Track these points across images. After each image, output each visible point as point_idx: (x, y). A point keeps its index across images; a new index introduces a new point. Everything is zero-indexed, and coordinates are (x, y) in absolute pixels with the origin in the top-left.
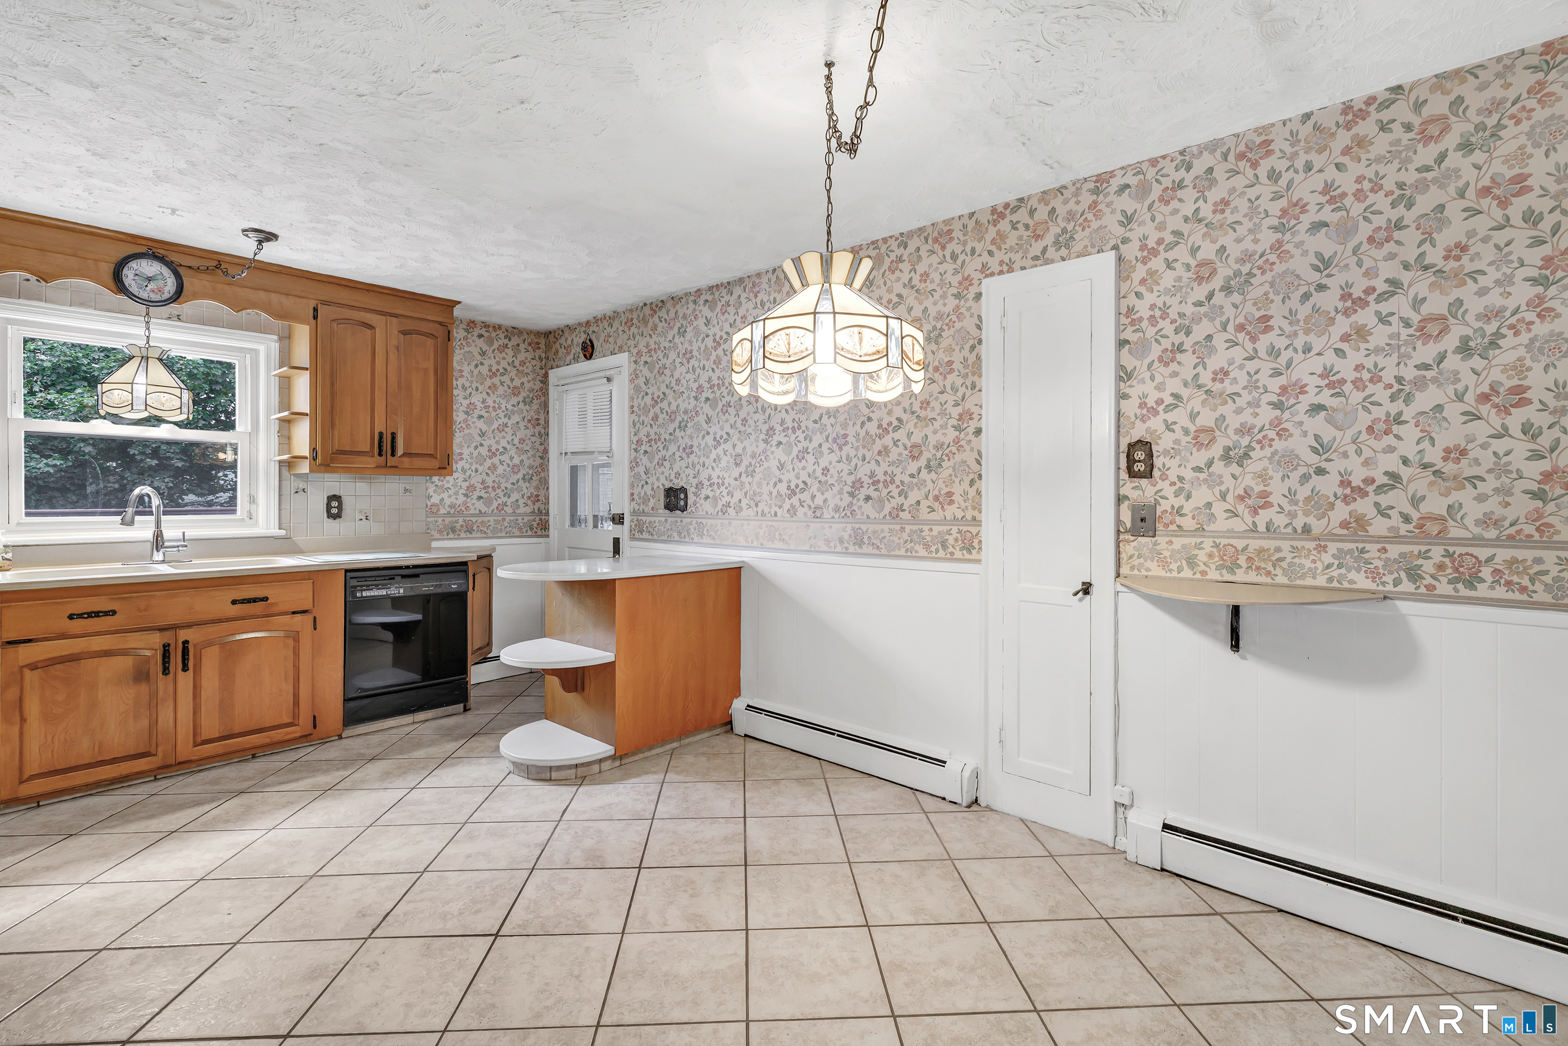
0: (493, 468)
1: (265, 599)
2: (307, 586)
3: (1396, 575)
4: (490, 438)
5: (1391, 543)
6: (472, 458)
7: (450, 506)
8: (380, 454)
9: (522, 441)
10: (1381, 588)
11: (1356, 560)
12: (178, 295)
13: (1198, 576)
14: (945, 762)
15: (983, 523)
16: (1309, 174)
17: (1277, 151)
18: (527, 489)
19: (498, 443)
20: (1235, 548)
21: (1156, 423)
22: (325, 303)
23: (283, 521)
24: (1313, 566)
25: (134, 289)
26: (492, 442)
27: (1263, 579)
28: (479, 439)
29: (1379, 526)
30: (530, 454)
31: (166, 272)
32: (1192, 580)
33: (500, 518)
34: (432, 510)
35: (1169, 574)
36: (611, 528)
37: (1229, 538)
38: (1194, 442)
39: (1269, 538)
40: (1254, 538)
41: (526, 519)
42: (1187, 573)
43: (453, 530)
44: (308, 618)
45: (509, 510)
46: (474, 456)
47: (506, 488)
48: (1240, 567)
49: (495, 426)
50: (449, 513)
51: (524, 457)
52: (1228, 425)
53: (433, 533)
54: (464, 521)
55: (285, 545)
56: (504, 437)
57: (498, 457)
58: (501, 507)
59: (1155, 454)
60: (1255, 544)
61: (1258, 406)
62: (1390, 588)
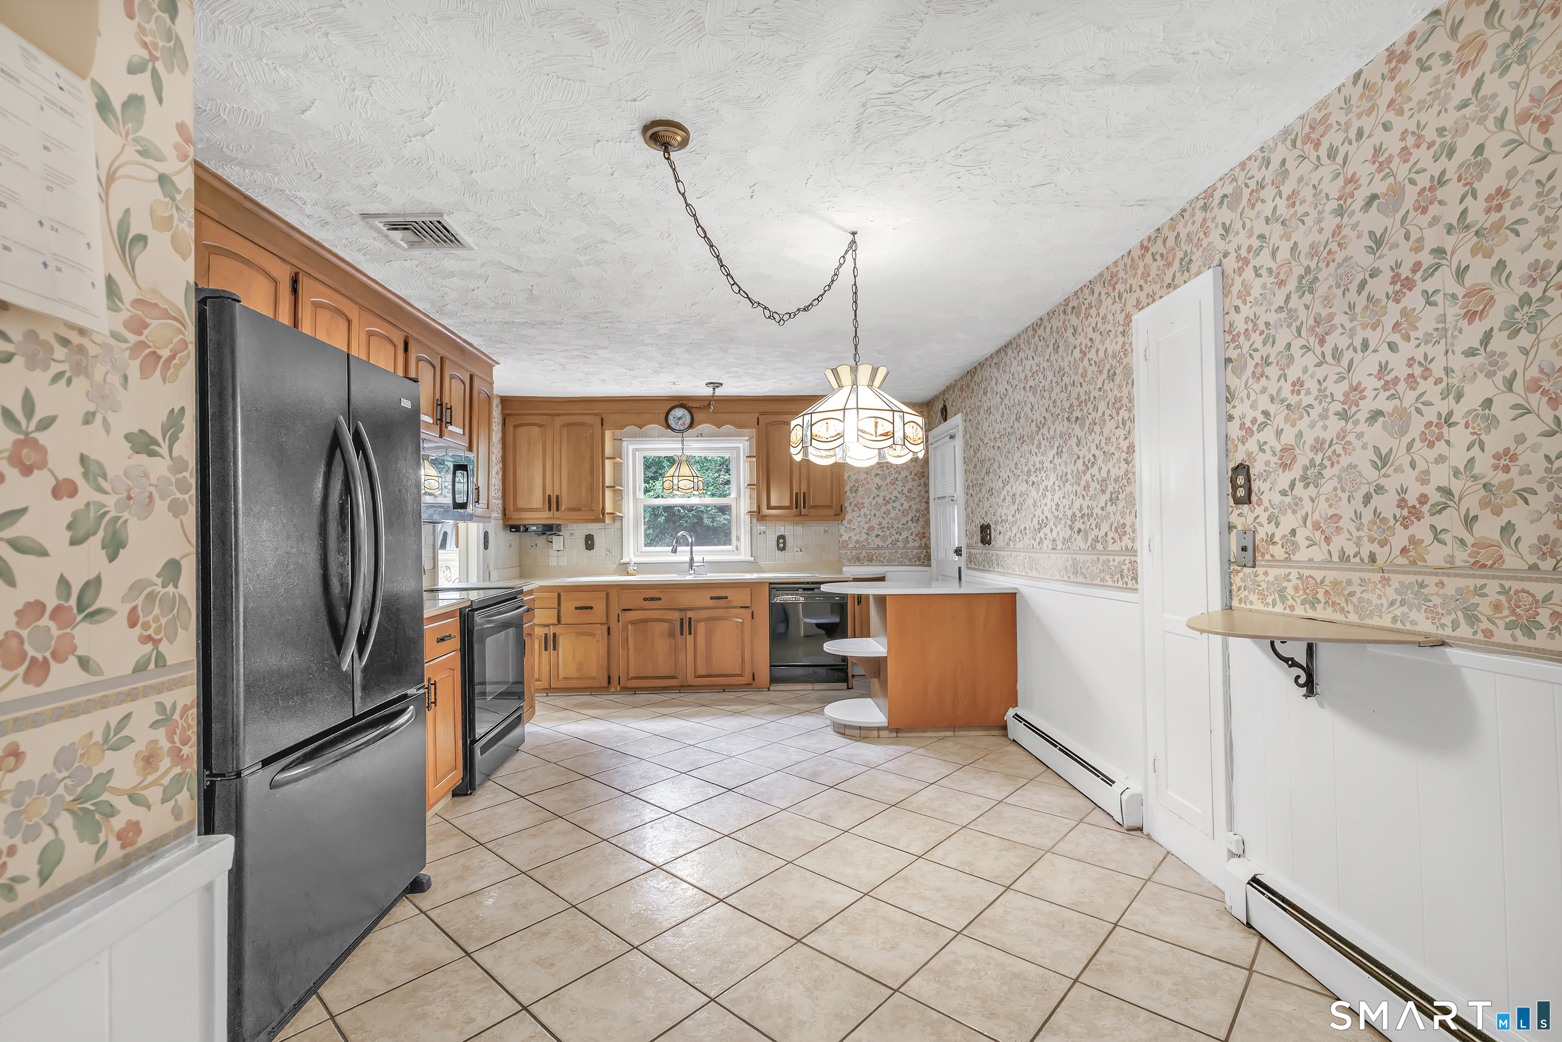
0: (888, 513)
1: (726, 598)
2: (747, 592)
3: (1453, 616)
4: (884, 490)
5: (1449, 575)
6: (871, 506)
7: (856, 542)
8: (796, 508)
9: (910, 491)
10: (1440, 632)
11: (1417, 594)
12: (691, 426)
13: (1288, 611)
14: (1114, 782)
15: (1138, 554)
16: (1361, 142)
17: (1335, 124)
18: (916, 528)
19: (891, 493)
20: (1314, 579)
21: (1252, 445)
22: (763, 414)
23: (754, 552)
24: (1379, 602)
25: (673, 426)
26: (887, 493)
27: (1338, 617)
28: (876, 491)
29: (1436, 555)
30: (917, 501)
31: (686, 413)
32: (1283, 615)
33: (894, 551)
34: (844, 545)
35: (1266, 609)
36: (957, 559)
37: (1310, 568)
38: (1280, 462)
39: (1342, 569)
40: (1330, 569)
41: (915, 552)
42: (1279, 608)
43: (858, 560)
44: (749, 612)
45: (901, 544)
46: (873, 504)
47: (898, 528)
48: (1319, 602)
49: (889, 480)
50: (855, 547)
51: (912, 503)
52: (1304, 442)
53: (844, 561)
54: (866, 553)
55: (753, 566)
56: (895, 489)
57: (891, 504)
58: (894, 543)
59: (1253, 477)
60: (1331, 575)
61: (1327, 418)
62: (1448, 632)
